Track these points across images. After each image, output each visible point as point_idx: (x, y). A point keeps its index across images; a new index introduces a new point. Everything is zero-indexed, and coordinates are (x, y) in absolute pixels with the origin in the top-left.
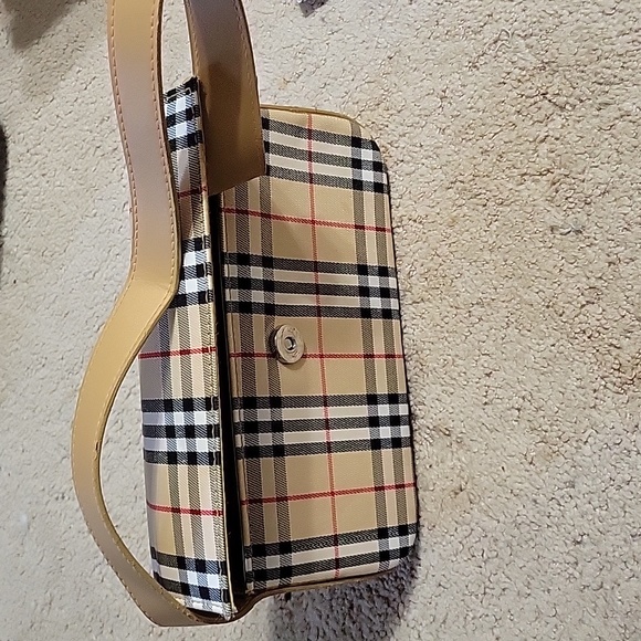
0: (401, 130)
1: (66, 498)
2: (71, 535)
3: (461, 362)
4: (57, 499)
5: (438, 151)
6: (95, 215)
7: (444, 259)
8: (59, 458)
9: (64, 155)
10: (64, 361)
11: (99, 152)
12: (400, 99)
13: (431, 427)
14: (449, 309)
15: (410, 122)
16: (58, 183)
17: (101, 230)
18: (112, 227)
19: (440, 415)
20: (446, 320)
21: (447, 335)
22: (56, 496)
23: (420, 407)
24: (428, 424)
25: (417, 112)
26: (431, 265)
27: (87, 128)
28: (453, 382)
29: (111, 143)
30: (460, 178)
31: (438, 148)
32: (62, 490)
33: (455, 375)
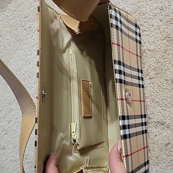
0: (145, 20)
1: (6, 149)
2: (7, 162)
3: (168, 99)
4: (2, 149)
5: (160, 27)
6: (21, 50)
7: (162, 64)
8: (3, 134)
9: (9, 29)
10: (7, 100)
11: (23, 28)
12: (144, 10)
13: (156, 122)
14: (164, 81)
15: (148, 18)
16: (6, 39)
17: (23, 55)
18: (28, 53)
19: (160, 118)
20: (163, 84)
21: (163, 90)
22: (1, 148)
23: (152, 115)
24: (155, 121)
25: (152, 14)
26: (157, 66)
27: (19, 20)
28: (166, 106)
29: (28, 25)
30: (168, 36)
31: (159, 26)
32: (4, 146)
33: (166, 104)
